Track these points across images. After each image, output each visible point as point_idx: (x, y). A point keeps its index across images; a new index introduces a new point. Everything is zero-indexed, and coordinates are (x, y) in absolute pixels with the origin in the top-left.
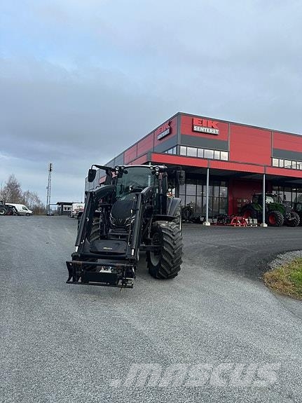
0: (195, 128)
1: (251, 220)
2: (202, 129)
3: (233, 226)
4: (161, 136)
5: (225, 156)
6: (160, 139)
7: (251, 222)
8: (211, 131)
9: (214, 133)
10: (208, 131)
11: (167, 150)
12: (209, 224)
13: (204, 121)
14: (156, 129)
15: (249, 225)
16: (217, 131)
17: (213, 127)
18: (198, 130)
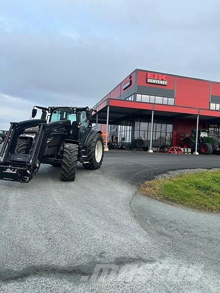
0: (149, 81)
1: (186, 149)
2: (154, 81)
3: (171, 153)
4: (124, 87)
5: (171, 101)
6: (124, 89)
7: (186, 151)
8: (161, 82)
9: (164, 84)
10: (159, 83)
11: (128, 97)
12: (152, 152)
13: (155, 75)
14: (122, 82)
15: (184, 153)
16: (166, 82)
17: (162, 80)
18: (151, 82)
